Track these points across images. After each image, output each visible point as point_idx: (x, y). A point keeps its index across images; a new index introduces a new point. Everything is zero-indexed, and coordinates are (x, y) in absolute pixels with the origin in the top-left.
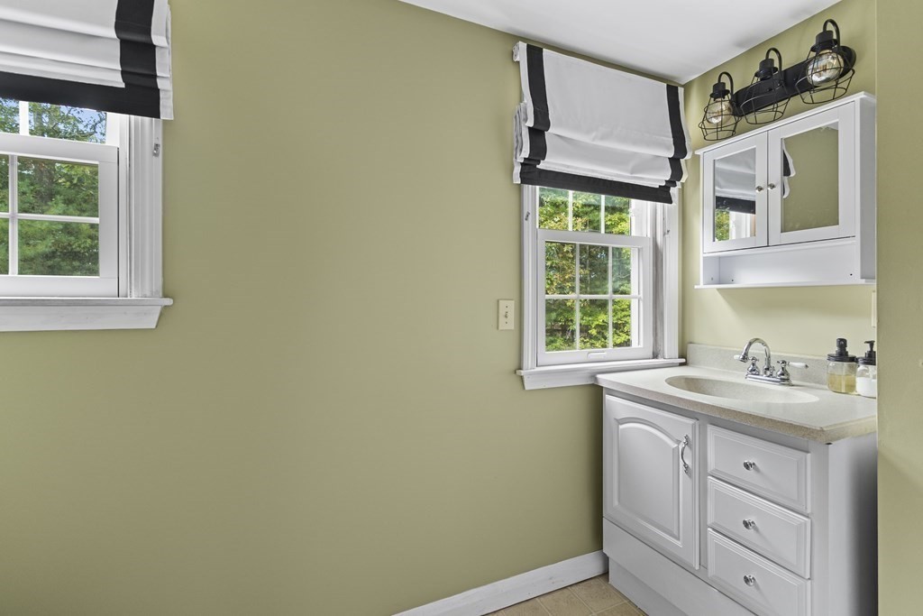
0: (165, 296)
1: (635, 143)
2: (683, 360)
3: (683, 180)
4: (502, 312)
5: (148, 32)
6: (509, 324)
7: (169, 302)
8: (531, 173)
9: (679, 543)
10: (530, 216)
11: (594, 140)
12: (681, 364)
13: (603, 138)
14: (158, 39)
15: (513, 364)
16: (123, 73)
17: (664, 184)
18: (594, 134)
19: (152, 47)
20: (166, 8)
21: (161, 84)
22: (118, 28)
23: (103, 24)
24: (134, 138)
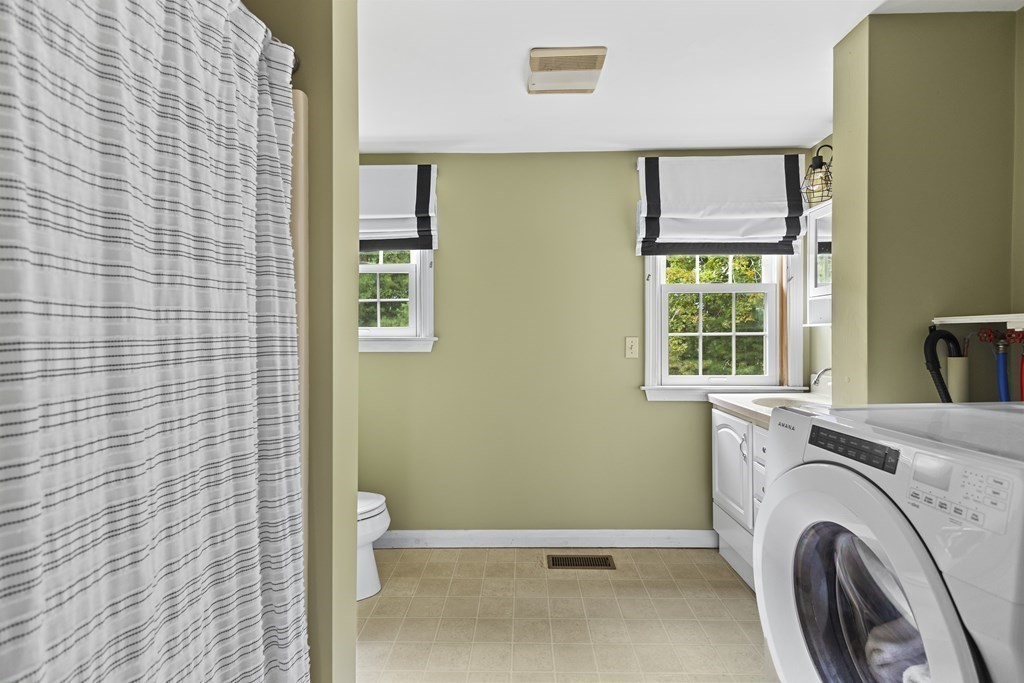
0: (435, 336)
1: (744, 212)
2: (807, 388)
3: (803, 233)
4: (628, 345)
5: (428, 212)
6: (635, 353)
7: (436, 339)
8: (651, 247)
9: (742, 511)
10: (651, 278)
11: (703, 215)
12: (805, 391)
13: (712, 213)
14: (431, 214)
15: (638, 381)
16: (418, 231)
17: (782, 239)
18: (702, 213)
19: (429, 218)
20: (435, 197)
21: (432, 233)
22: (416, 213)
23: (411, 213)
24: (422, 259)
